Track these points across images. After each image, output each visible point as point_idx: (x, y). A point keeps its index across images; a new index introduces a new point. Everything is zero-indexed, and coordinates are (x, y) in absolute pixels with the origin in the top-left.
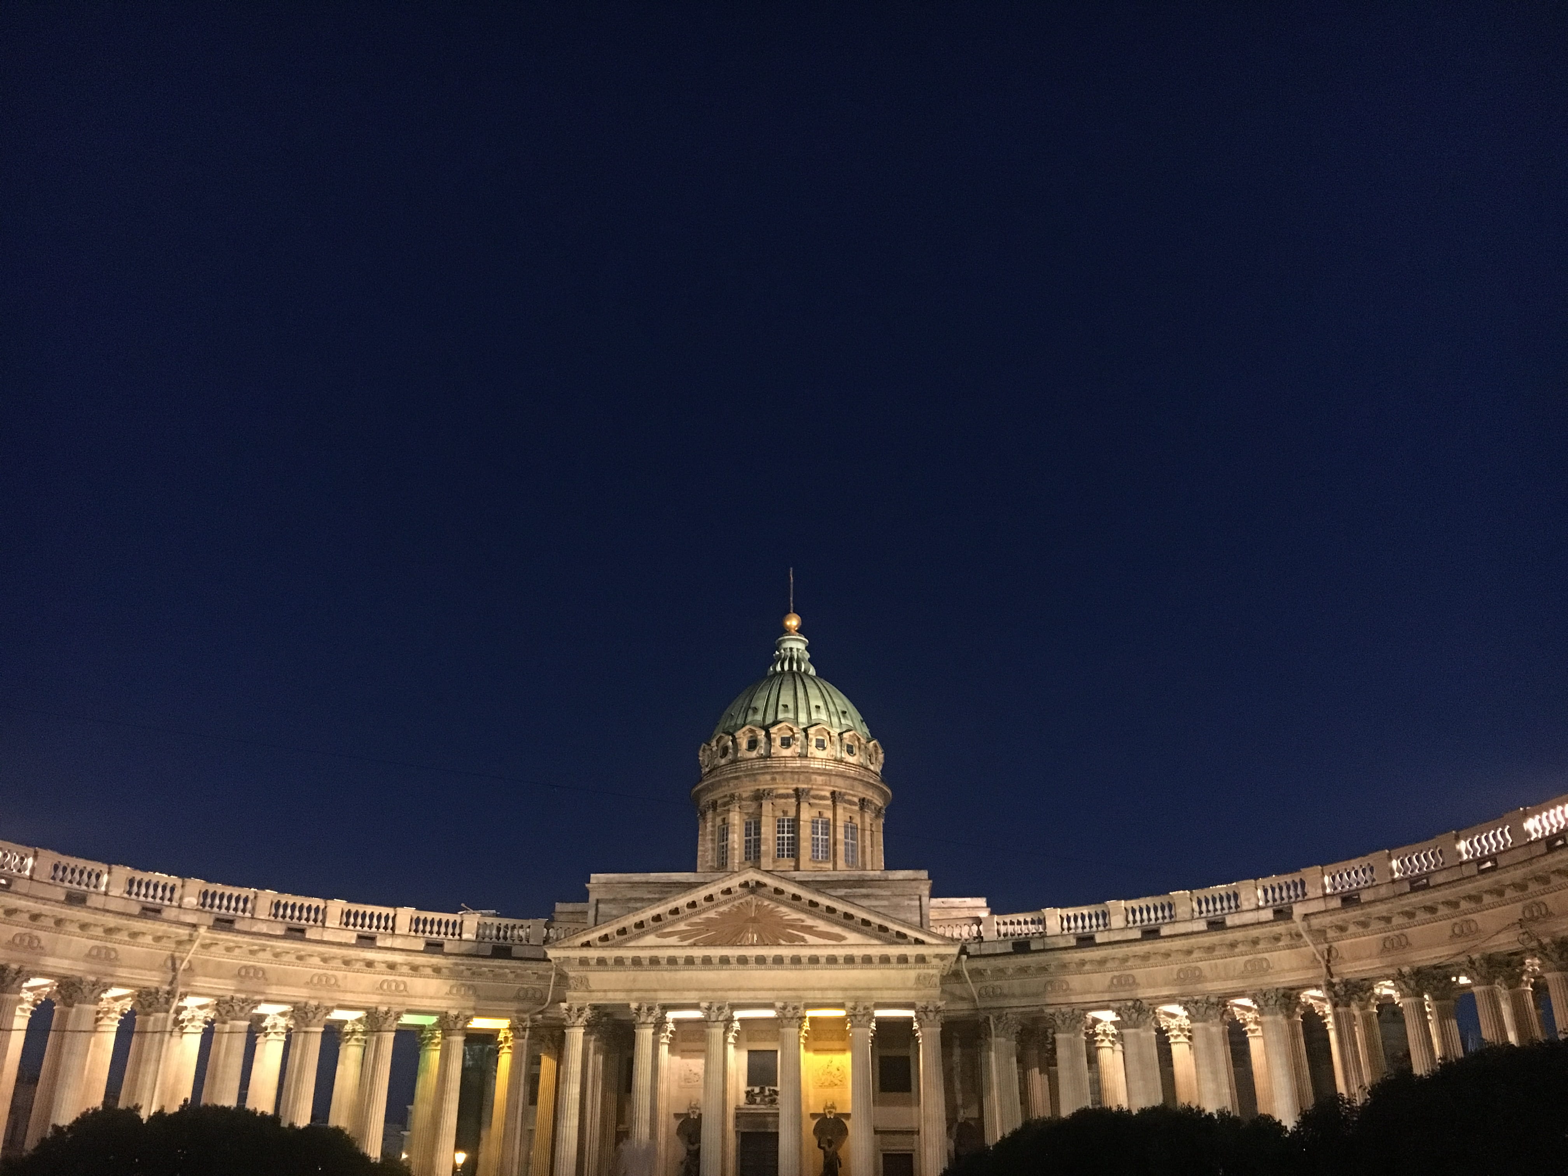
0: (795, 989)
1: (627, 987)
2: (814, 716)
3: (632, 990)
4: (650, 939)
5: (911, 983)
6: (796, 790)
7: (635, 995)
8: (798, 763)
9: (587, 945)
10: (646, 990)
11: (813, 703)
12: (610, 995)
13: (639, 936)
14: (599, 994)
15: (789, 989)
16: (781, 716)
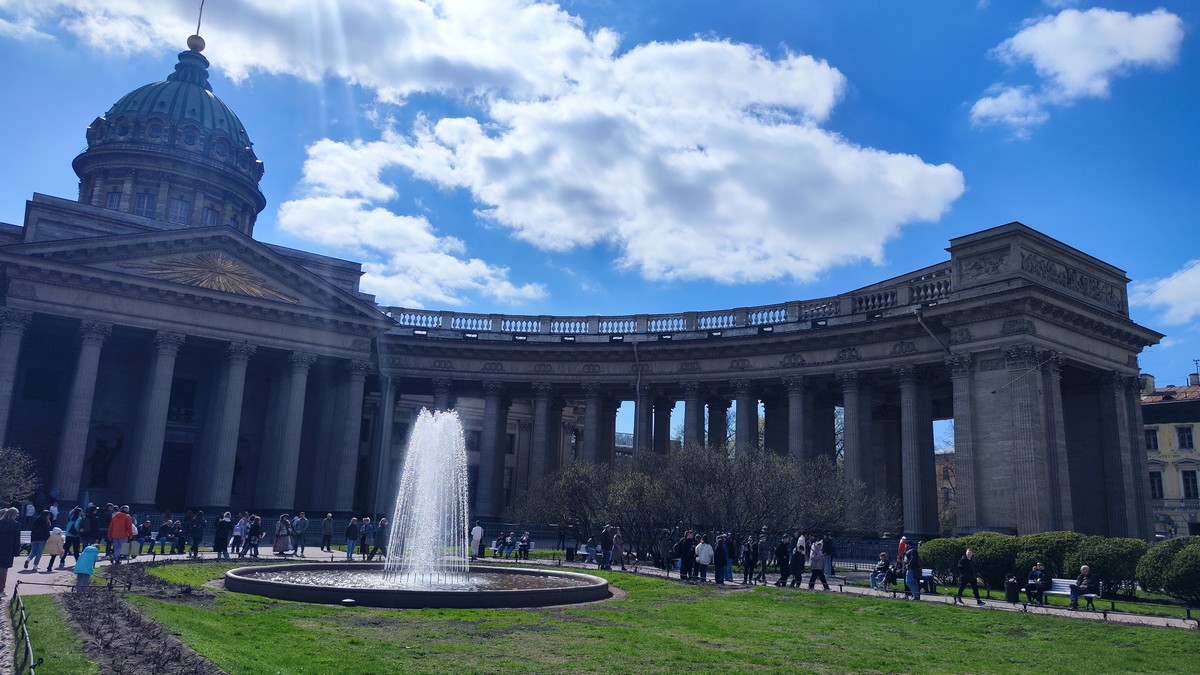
0: (251, 334)
1: (77, 303)
3: (84, 308)
4: (110, 266)
5: (349, 344)
6: (195, 181)
7: (87, 312)
8: (200, 160)
9: (41, 256)
10: (101, 311)
11: (217, 116)
12: (59, 308)
13: (98, 261)
14: (46, 305)
15: (244, 333)
16: (187, 116)
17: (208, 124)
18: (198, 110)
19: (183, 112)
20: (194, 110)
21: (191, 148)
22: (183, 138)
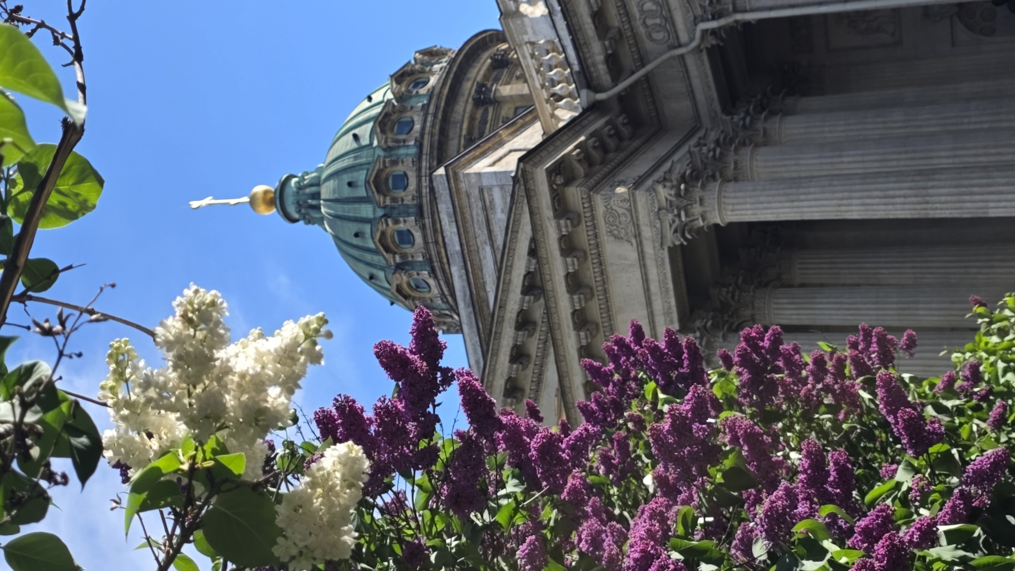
2: (361, 192)
5: (627, 252)
11: (347, 192)
16: (371, 245)
17: (367, 211)
18: (354, 227)
19: (368, 250)
20: (356, 235)
21: (418, 236)
22: (408, 249)
